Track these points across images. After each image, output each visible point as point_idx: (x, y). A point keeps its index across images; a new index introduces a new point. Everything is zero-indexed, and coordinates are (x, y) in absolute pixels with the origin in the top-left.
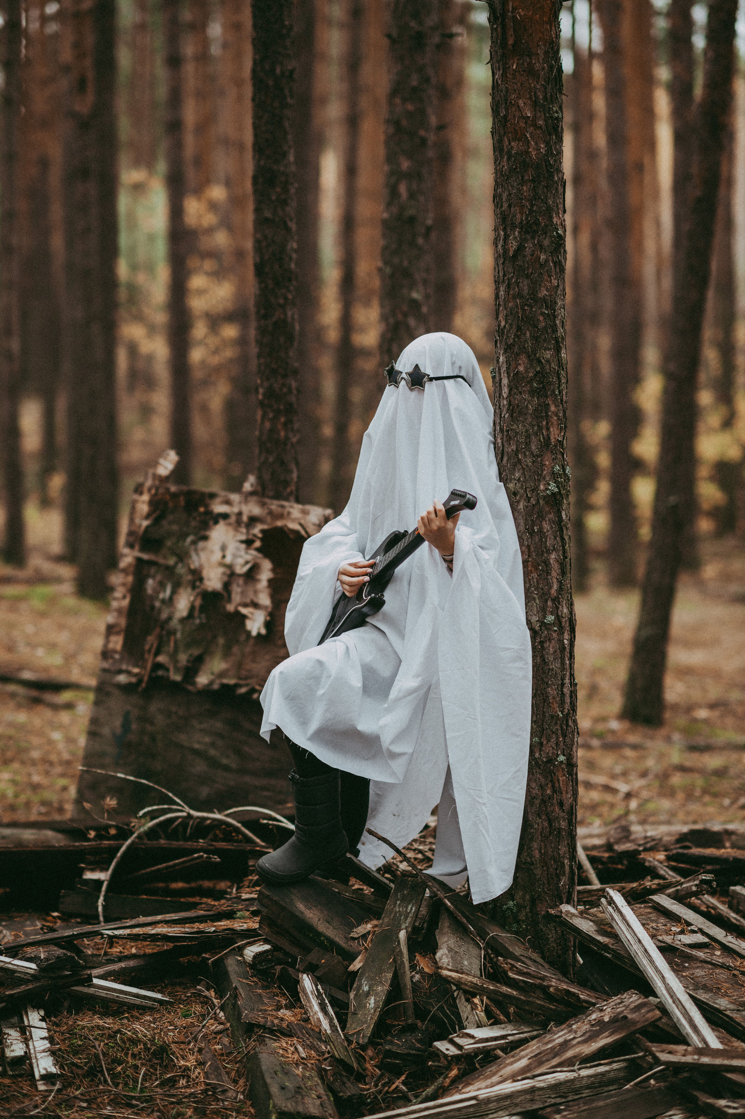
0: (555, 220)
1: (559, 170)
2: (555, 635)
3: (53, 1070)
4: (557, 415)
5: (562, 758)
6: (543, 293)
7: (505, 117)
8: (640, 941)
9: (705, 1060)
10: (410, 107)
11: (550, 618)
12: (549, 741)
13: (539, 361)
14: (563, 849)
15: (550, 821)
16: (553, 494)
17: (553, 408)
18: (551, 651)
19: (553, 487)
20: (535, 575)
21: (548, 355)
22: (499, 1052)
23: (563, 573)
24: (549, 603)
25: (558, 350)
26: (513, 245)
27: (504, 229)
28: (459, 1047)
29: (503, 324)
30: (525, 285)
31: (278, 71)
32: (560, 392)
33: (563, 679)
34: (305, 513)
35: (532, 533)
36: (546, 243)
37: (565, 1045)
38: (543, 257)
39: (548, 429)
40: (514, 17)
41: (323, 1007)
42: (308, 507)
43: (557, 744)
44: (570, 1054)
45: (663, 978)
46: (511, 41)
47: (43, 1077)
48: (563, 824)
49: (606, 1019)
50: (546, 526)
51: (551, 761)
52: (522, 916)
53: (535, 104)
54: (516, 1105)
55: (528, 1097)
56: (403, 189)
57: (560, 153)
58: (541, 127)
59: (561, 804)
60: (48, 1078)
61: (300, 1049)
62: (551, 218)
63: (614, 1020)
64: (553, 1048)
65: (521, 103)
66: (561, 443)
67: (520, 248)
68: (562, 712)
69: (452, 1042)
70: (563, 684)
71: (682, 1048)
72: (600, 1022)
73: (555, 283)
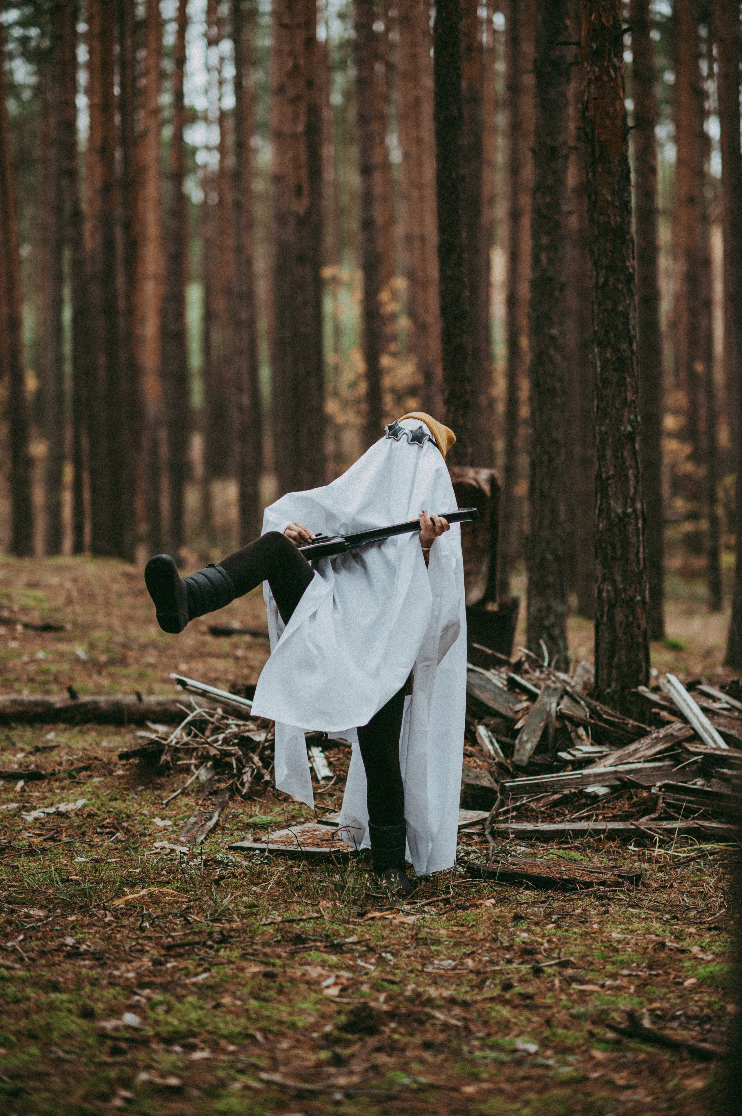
0: (628, 264)
1: (629, 233)
2: (633, 521)
3: (331, 774)
4: (631, 384)
5: (639, 598)
6: (621, 308)
7: (595, 202)
8: (685, 700)
9: (718, 752)
10: (548, 199)
11: (630, 510)
12: (630, 587)
13: (619, 351)
14: (641, 656)
15: (632, 639)
16: (630, 432)
17: (628, 380)
18: (630, 530)
19: (629, 428)
20: (619, 483)
21: (625, 346)
22: (597, 760)
23: (637, 482)
24: (629, 501)
25: (631, 344)
26: (602, 280)
27: (596, 270)
28: (574, 756)
29: (596, 328)
30: (609, 305)
31: (454, 175)
32: (633, 370)
33: (638, 548)
34: (477, 473)
35: (617, 458)
36: (622, 277)
37: (636, 751)
38: (620, 286)
39: (626, 393)
40: (599, 140)
41: (492, 743)
42: (478, 469)
43: (636, 589)
44: (639, 755)
45: (698, 718)
46: (597, 155)
47: (324, 778)
48: (641, 640)
49: (661, 736)
50: (626, 453)
51: (632, 599)
52: (616, 698)
53: (613, 193)
54: (606, 780)
55: (613, 776)
56: (544, 257)
57: (629, 222)
58: (616, 207)
59: (639, 627)
60: (327, 778)
61: (478, 761)
62: (624, 262)
63: (665, 736)
64: (629, 753)
65: (604, 192)
66: (634, 401)
67: (606, 282)
68: (638, 568)
69: (569, 753)
70: (638, 552)
71: (704, 747)
72: (657, 738)
73: (628, 302)
